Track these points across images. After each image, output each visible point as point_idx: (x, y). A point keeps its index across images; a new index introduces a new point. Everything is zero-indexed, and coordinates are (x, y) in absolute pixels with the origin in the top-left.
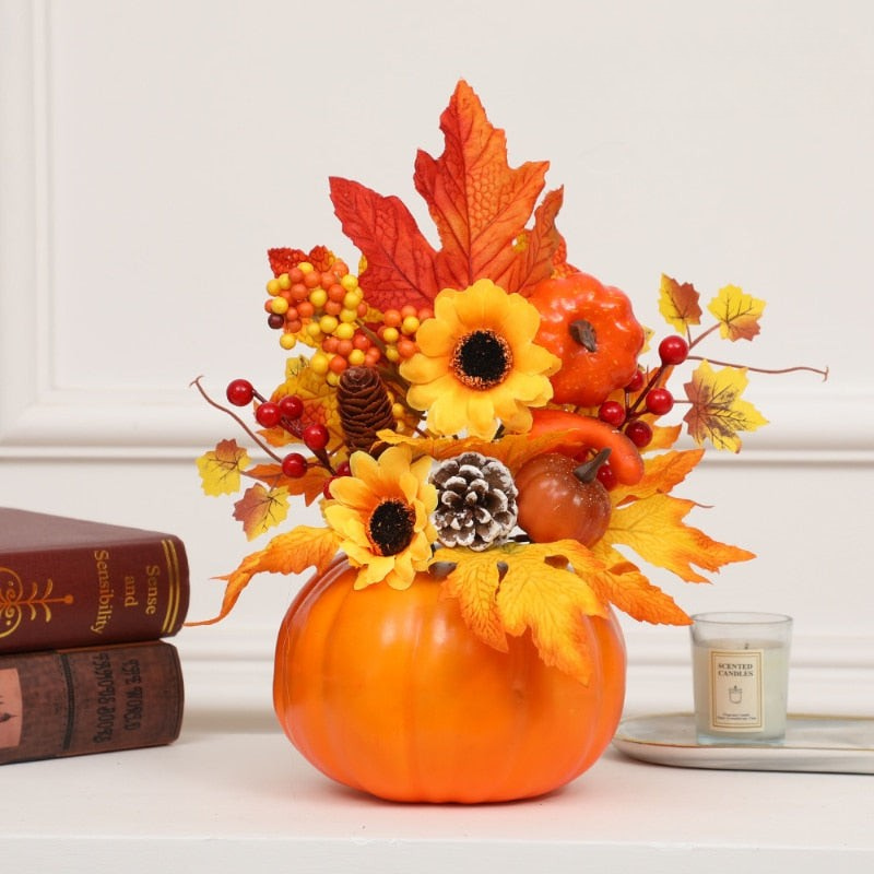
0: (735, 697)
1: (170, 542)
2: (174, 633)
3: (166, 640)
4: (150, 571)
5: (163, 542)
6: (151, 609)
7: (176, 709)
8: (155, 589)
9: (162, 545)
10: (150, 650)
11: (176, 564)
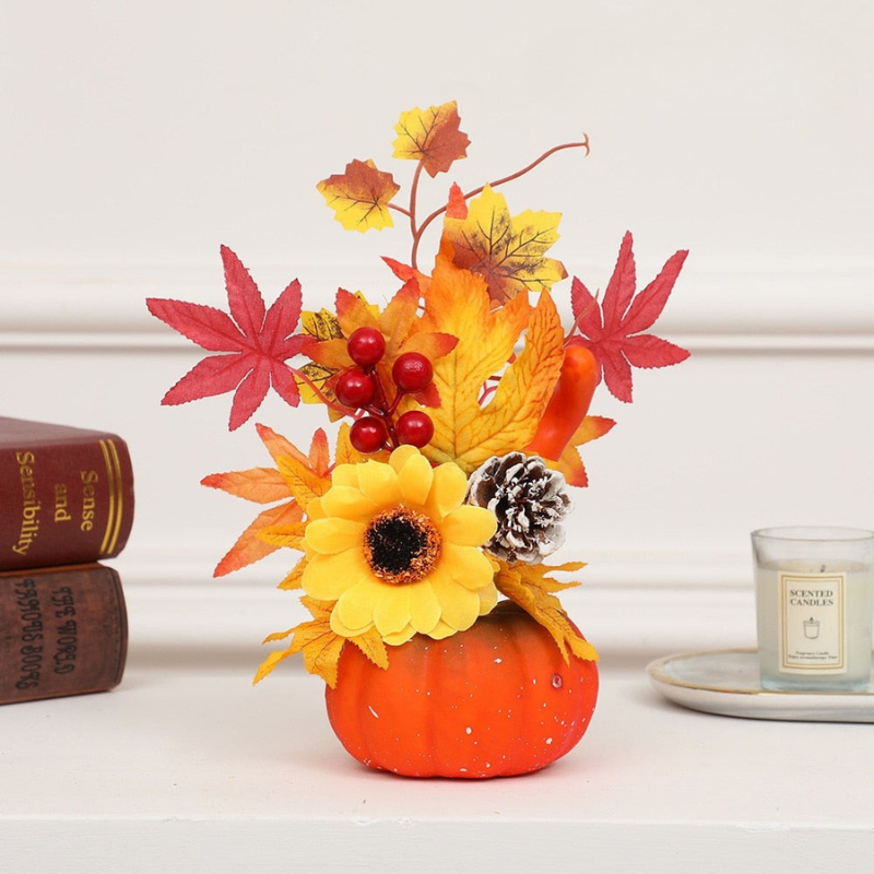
0: (812, 631)
1: (110, 442)
2: (115, 554)
3: (104, 563)
4: (86, 477)
5: (102, 442)
6: (87, 524)
7: (118, 648)
8: (91, 500)
9: (99, 445)
10: (86, 575)
11: (118, 467)
